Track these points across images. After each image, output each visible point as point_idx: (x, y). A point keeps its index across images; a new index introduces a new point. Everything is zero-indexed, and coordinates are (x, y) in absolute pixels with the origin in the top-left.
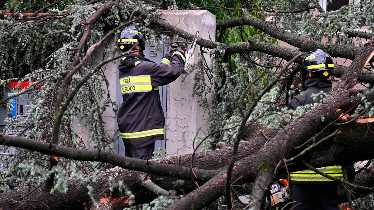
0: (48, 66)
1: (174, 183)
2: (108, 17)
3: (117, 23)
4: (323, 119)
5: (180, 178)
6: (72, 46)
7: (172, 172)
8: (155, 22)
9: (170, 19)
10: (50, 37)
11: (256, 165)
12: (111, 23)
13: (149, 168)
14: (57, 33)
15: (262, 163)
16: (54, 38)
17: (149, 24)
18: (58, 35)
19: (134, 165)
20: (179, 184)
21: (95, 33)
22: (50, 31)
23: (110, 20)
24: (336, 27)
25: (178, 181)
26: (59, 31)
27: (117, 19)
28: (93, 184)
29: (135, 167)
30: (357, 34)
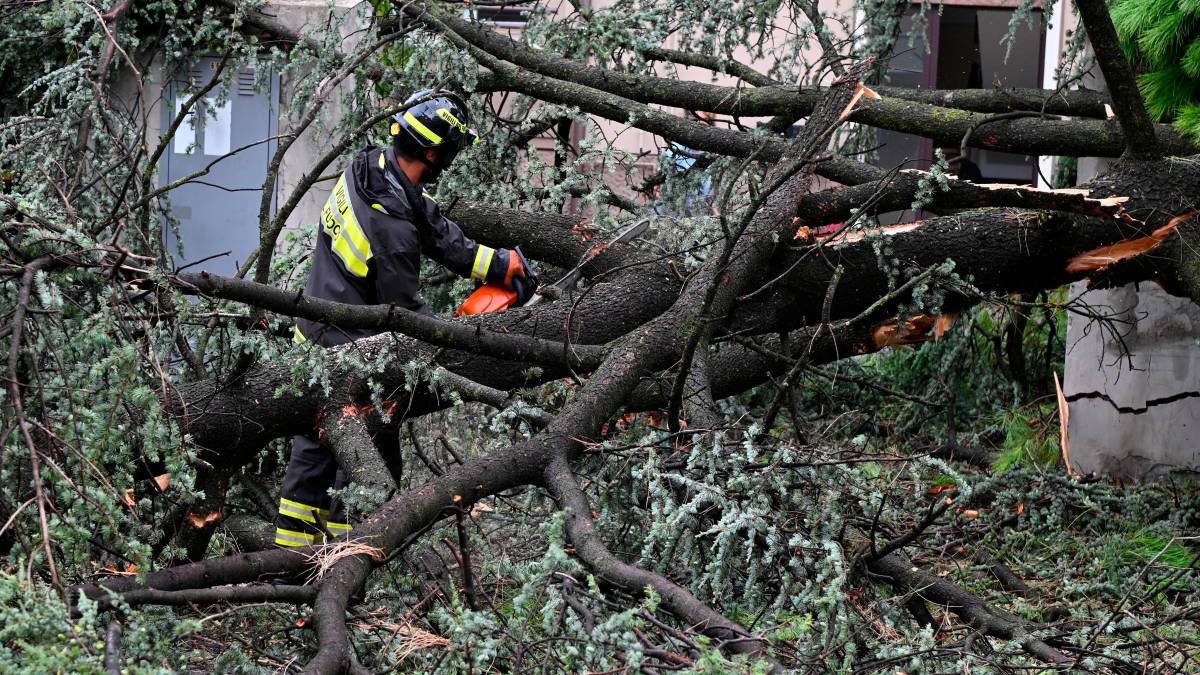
0: (38, 109)
1: (525, 373)
2: (149, 6)
3: (169, 19)
4: (776, 238)
5: (536, 363)
6: (83, 67)
7: (522, 350)
8: (252, 19)
9: (285, 15)
10: (15, 46)
11: (679, 334)
12: (153, 19)
13: (480, 342)
14: (30, 39)
15: (692, 330)
16: (21, 50)
17: (240, 23)
18: (32, 43)
19: (452, 336)
20: (533, 375)
21: (126, 40)
22: (13, 33)
23: (151, 13)
24: (620, 39)
25: (532, 369)
26: (34, 35)
27: (169, 11)
28: (377, 377)
29: (454, 340)
30: (666, 55)
